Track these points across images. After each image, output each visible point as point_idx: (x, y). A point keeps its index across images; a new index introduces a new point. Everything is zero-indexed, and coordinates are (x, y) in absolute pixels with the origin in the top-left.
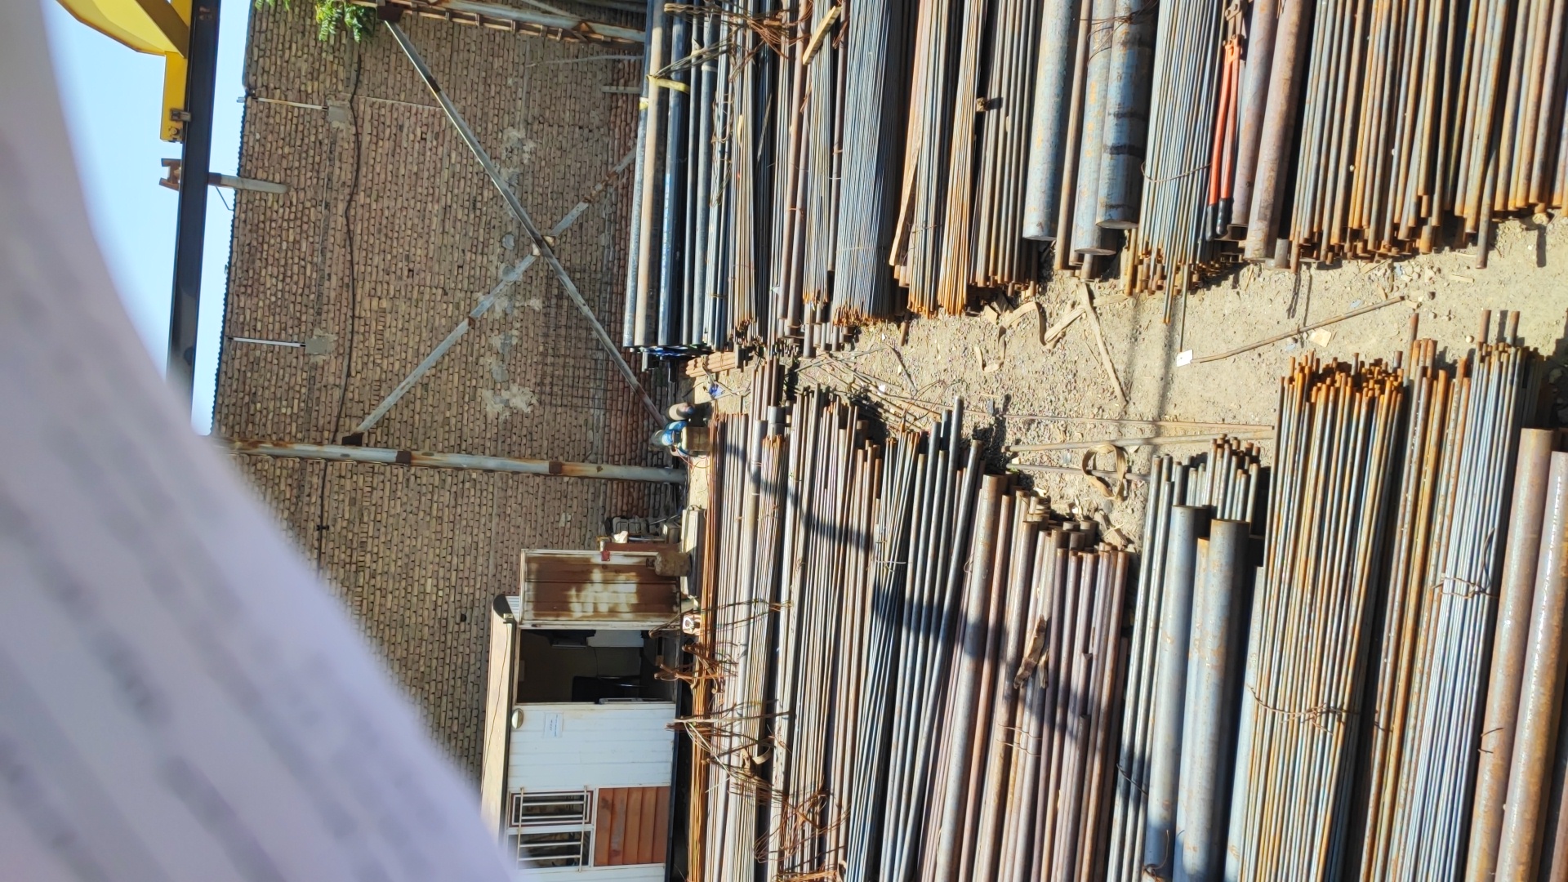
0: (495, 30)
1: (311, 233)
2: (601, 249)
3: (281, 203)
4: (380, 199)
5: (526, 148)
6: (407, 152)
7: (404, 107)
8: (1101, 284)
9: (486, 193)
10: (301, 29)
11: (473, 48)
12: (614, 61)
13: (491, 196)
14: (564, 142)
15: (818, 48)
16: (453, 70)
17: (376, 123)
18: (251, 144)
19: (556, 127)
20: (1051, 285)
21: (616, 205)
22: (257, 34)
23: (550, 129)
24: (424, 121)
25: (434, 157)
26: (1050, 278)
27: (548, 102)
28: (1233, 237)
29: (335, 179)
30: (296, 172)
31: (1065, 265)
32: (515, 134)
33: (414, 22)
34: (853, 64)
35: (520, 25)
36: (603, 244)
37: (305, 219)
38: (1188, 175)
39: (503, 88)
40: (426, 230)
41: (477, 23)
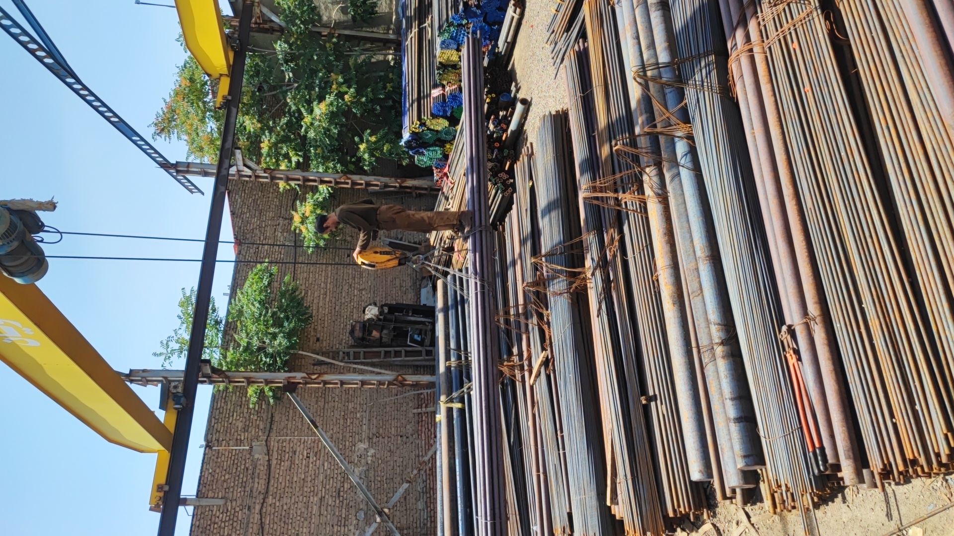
0: (349, 388)
1: (238, 528)
2: (419, 512)
3: (221, 511)
4: (281, 499)
5: (369, 454)
6: (298, 467)
7: (297, 439)
8: (752, 507)
9: (346, 486)
10: (240, 403)
11: (337, 399)
12: (419, 394)
13: (349, 487)
14: (392, 447)
15: (538, 375)
16: (325, 414)
17: (280, 452)
18: (206, 476)
19: (386, 438)
20: (718, 510)
21: (426, 481)
22: (215, 411)
23: (383, 440)
24: (309, 446)
25: (314, 467)
26: (716, 506)
27: (381, 424)
28: (832, 471)
29: (255, 490)
30: (231, 490)
31: (725, 497)
32: (362, 446)
33: (303, 390)
34: (561, 383)
35: (363, 383)
36: (420, 508)
37: (235, 519)
38: (790, 434)
39: (355, 420)
40: (309, 514)
41: (339, 386)
